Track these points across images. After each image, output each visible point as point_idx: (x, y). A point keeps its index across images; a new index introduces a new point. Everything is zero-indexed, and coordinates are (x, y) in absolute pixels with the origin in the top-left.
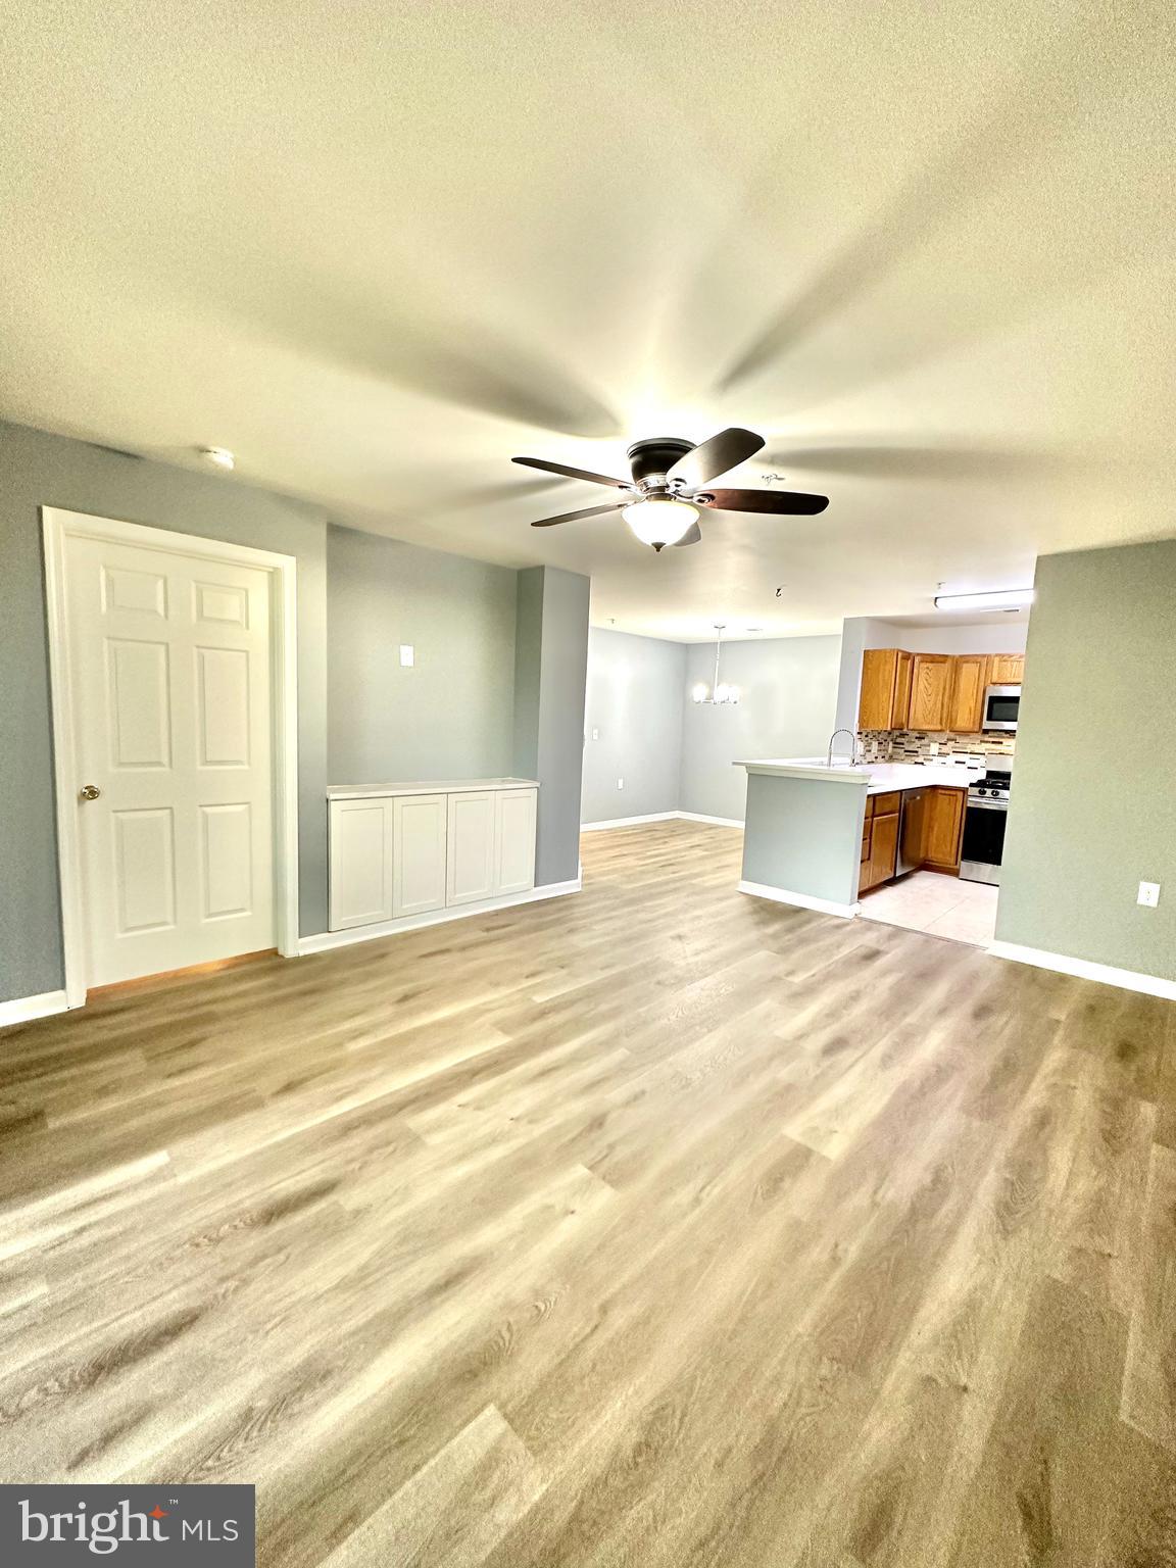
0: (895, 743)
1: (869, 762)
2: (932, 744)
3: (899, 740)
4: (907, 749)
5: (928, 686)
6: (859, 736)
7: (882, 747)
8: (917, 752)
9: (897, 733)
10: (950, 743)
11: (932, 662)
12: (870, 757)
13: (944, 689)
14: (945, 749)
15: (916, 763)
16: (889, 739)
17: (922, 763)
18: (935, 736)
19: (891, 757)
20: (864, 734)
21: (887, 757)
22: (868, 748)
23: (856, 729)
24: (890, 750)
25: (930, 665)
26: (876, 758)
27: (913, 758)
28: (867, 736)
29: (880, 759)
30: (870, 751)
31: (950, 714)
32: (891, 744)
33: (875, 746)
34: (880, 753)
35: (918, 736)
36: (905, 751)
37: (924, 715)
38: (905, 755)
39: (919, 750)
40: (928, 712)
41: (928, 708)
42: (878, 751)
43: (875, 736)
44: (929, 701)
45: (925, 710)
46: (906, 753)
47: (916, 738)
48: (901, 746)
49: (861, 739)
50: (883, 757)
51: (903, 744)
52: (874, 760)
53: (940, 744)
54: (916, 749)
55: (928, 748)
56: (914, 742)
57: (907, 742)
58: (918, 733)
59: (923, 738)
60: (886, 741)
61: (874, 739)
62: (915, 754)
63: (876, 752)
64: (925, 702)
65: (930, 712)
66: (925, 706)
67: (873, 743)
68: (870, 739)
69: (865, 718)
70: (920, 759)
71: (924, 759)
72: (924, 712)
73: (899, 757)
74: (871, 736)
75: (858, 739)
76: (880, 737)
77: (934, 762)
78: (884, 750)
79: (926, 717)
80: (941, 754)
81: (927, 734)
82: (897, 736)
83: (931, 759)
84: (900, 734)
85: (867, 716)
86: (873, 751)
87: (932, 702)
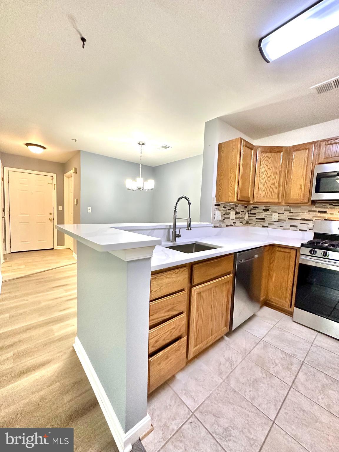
0: (251, 214)
1: (228, 226)
2: (274, 214)
3: (253, 211)
4: (258, 217)
5: (268, 170)
6: (217, 207)
7: (239, 216)
8: (264, 219)
9: (250, 207)
10: (286, 212)
11: (270, 152)
12: (228, 222)
13: (280, 172)
14: (283, 217)
15: (263, 226)
16: (245, 211)
17: (267, 227)
18: (275, 208)
19: (247, 222)
20: (222, 206)
21: (244, 223)
22: (226, 216)
23: (214, 202)
24: (246, 217)
25: (269, 155)
26: (235, 223)
27: (262, 223)
28: (225, 207)
29: (238, 223)
30: (229, 218)
31: (285, 190)
32: (247, 214)
33: (232, 215)
34: (238, 219)
35: (265, 208)
36: (256, 219)
37: (265, 192)
38: (257, 221)
39: (265, 218)
40: (268, 189)
41: (268, 188)
42: (236, 218)
43: (233, 208)
44: (269, 181)
45: (266, 188)
46: (257, 220)
47: (263, 210)
48: (254, 215)
49: (219, 209)
50: (241, 222)
51: (255, 214)
52: (233, 224)
53: (279, 213)
54: (263, 217)
55: (271, 216)
56: (262, 213)
57: (258, 212)
58: (265, 206)
59: (268, 210)
60: (243, 211)
61: (232, 210)
62: (263, 220)
63: (234, 219)
64: (266, 182)
65: (270, 189)
66: (266, 185)
67: (231, 212)
68: (228, 209)
69: (220, 194)
70: (266, 224)
71: (269, 224)
72: (265, 189)
73: (252, 222)
74: (228, 208)
75: (216, 209)
76: (238, 209)
77: (275, 226)
78: (241, 218)
79: (266, 193)
80: (280, 221)
81: (270, 207)
82: (251, 209)
83: (273, 224)
84: (253, 208)
85: (221, 192)
86: (231, 218)
87: (271, 182)
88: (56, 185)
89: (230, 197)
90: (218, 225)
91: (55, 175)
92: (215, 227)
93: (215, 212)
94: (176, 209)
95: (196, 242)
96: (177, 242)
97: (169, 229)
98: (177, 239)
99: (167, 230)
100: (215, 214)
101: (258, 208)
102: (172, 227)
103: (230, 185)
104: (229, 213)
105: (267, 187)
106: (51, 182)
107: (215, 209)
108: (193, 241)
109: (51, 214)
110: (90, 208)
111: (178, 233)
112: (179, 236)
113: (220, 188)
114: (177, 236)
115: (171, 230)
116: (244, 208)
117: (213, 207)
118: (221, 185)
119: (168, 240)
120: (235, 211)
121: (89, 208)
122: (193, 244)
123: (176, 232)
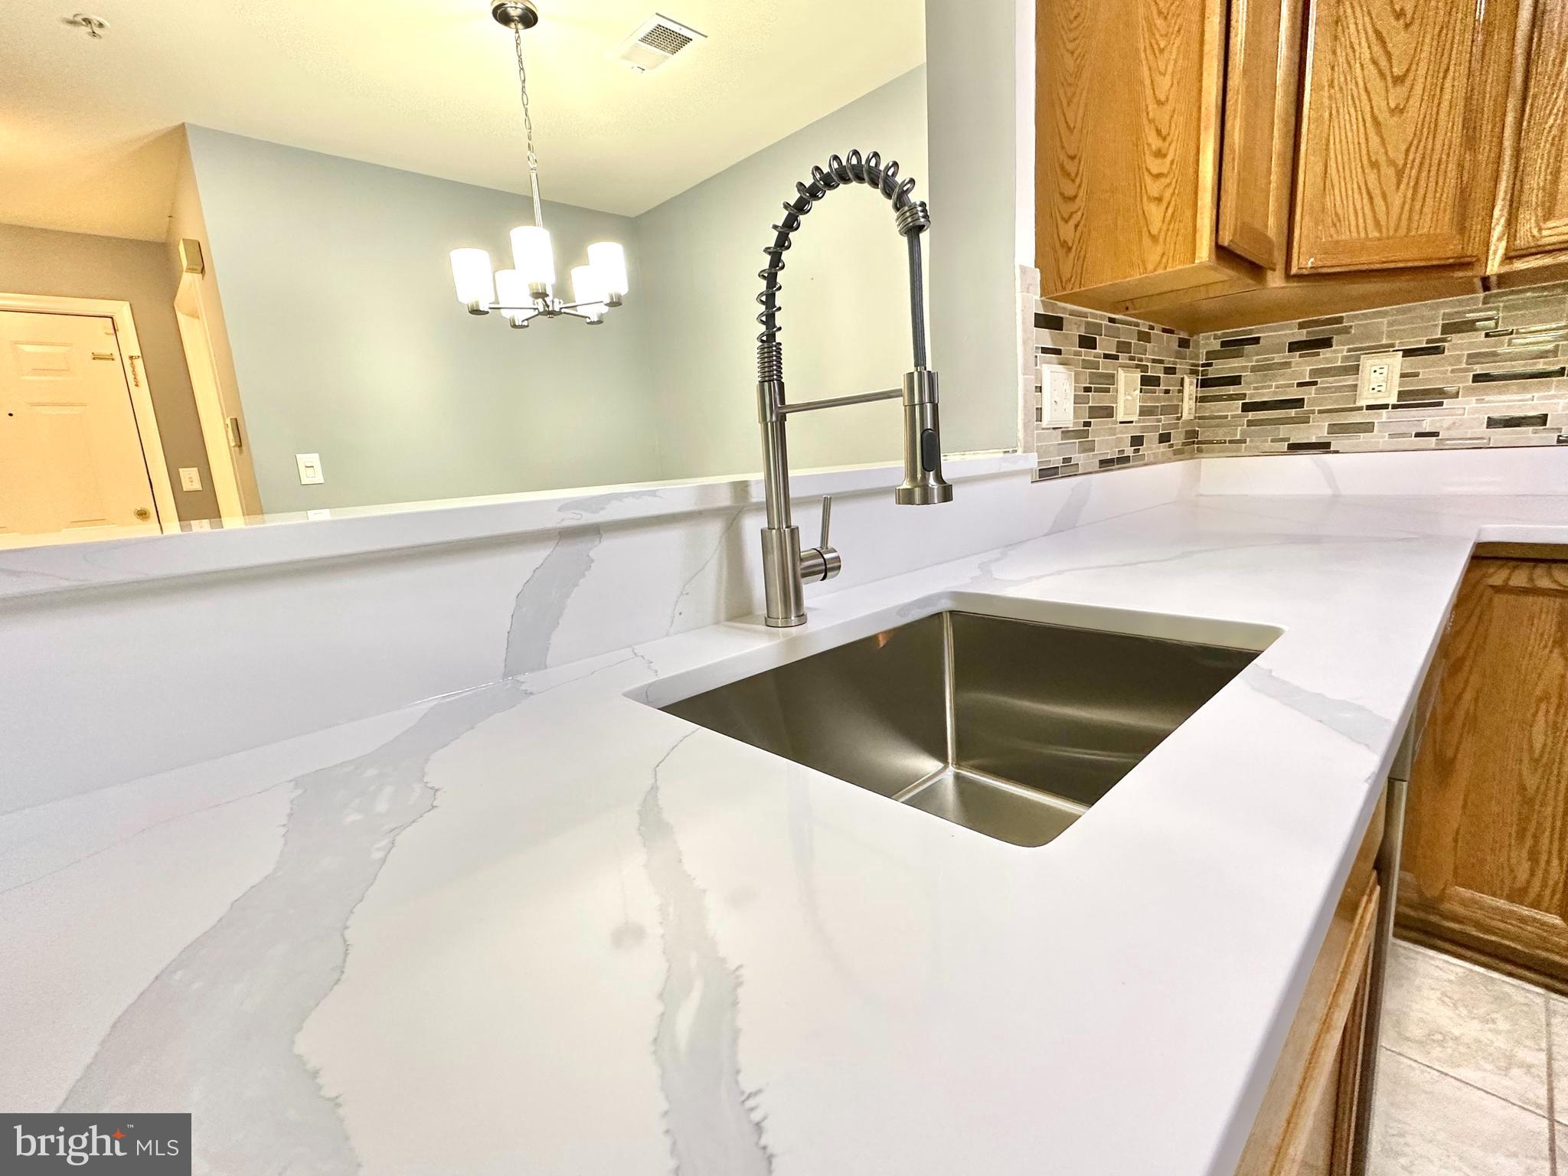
0: (1205, 383)
1: (1106, 464)
2: (1368, 363)
3: (1223, 367)
4: (1255, 397)
5: (1391, 28)
6: (1046, 337)
7: (1158, 397)
8: (1298, 403)
9: (1209, 341)
10: (1456, 339)
12: (1108, 440)
14: (1431, 373)
15: (1295, 448)
16: (1182, 366)
17: (1323, 447)
18: (1382, 321)
19: (1192, 435)
20: (1074, 330)
21: (1177, 439)
22: (1095, 400)
23: (1028, 300)
24: (1188, 408)
26: (1137, 441)
27: (1283, 431)
28: (1087, 342)
29: (1152, 447)
30: (1108, 412)
32: (1190, 388)
34: (1150, 421)
35: (1302, 335)
36: (1247, 408)
37: (1369, 193)
38: (1250, 423)
39: (1309, 394)
40: (1389, 172)
41: (1392, 163)
42: (1144, 412)
43: (1124, 347)
44: (1398, 111)
45: (1375, 165)
46: (1251, 415)
47: (1294, 347)
48: (1232, 390)
49: (1058, 352)
50: (1164, 438)
51: (1235, 380)
52: (1129, 451)
53: (1408, 353)
54: (1294, 394)
55: (1349, 380)
56: (1287, 365)
57: (1254, 369)
58: (1301, 326)
59: (1326, 343)
60: (1170, 371)
61: (1123, 358)
62: (1293, 412)
63: (1135, 418)
64: (1374, 118)
65: (1400, 174)
66: (1374, 140)
67: (1122, 376)
68: (1106, 356)
69: (1067, 232)
70: (1317, 431)
71: (1335, 429)
72: (1372, 177)
73: (1221, 434)
74: (1105, 345)
75: (1045, 350)
76: (1151, 351)
77: (1380, 437)
78: (1165, 411)
79: (1379, 201)
80: (1412, 399)
81: (1339, 320)
82: (1211, 355)
83: (1368, 427)
84: (1224, 344)
85: (1077, 217)
86: (1120, 416)
87: (1412, 112)
88: (139, 363)
89: (1154, 239)
90: (1056, 461)
91: (122, 311)
92: (1047, 473)
93: (1039, 376)
94: (769, 320)
95: (957, 596)
96: (814, 624)
97: (732, 518)
98: (813, 591)
99: (714, 531)
100: (1039, 389)
101: (1256, 340)
102: (758, 494)
103: (1155, 142)
104: (1111, 378)
105: (1382, 159)
106: (108, 346)
107: (1040, 354)
108: (940, 596)
109: (142, 514)
110: (314, 459)
111: (817, 545)
112: (826, 568)
113: (1069, 190)
114: (809, 573)
115: (754, 526)
116: (1175, 345)
117: (1025, 337)
118: (1071, 167)
119: (738, 612)
120: (1137, 366)
121: (303, 459)
122: (939, 615)
123: (794, 532)
